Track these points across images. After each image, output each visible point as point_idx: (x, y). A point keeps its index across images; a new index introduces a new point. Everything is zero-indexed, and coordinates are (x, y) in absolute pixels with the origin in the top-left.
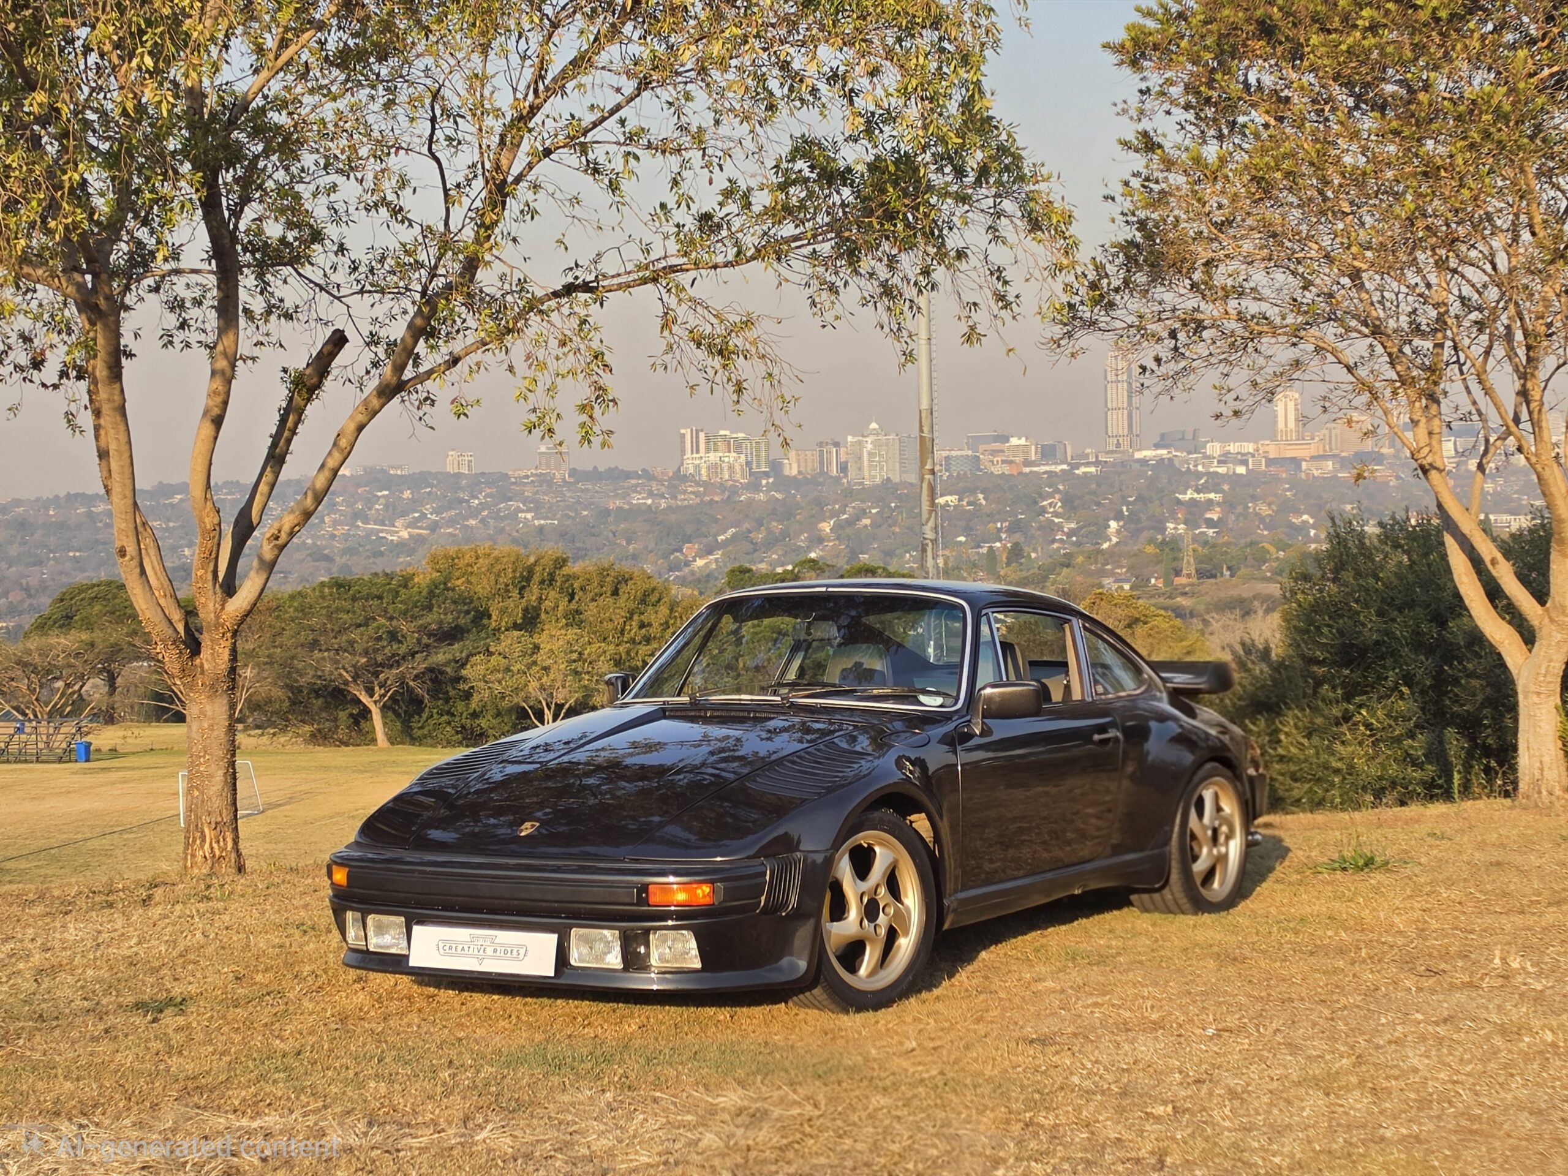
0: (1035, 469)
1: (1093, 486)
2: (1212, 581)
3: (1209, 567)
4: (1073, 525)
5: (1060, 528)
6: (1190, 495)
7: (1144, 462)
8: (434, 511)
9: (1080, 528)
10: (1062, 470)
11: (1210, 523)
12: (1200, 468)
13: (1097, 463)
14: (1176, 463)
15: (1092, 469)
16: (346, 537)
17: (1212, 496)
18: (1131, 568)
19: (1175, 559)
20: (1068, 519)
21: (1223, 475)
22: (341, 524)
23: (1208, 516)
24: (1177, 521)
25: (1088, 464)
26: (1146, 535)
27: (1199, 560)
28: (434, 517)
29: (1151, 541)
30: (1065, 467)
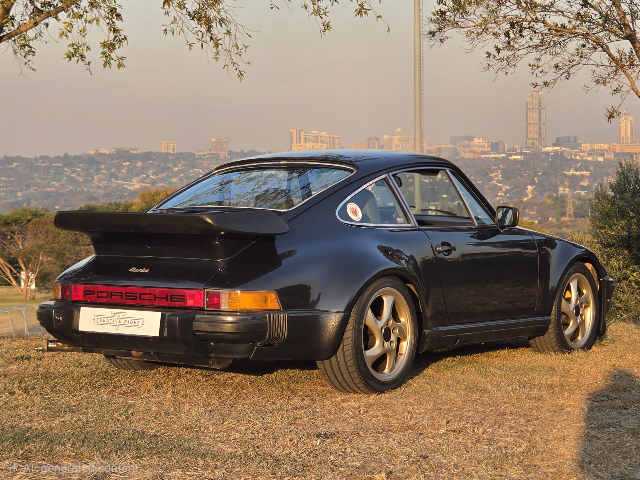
0: (486, 156)
1: (519, 166)
2: (583, 219)
3: (581, 212)
4: (508, 188)
5: (501, 189)
6: (572, 172)
7: (547, 153)
8: (154, 174)
9: (511, 189)
10: (502, 157)
11: (583, 188)
12: (578, 157)
13: (521, 154)
14: (566, 155)
15: (519, 157)
16: (106, 187)
17: (584, 173)
18: (539, 211)
19: (563, 207)
20: (505, 184)
21: (590, 162)
22: (103, 180)
23: (582, 184)
24: (565, 187)
25: (517, 154)
26: (547, 193)
27: (576, 208)
28: (154, 177)
29: (550, 197)
30: (504, 155)
